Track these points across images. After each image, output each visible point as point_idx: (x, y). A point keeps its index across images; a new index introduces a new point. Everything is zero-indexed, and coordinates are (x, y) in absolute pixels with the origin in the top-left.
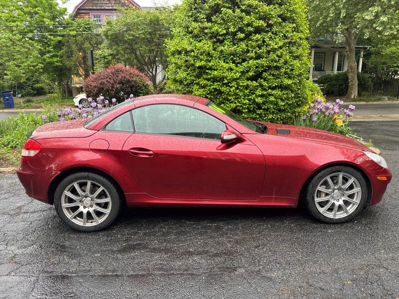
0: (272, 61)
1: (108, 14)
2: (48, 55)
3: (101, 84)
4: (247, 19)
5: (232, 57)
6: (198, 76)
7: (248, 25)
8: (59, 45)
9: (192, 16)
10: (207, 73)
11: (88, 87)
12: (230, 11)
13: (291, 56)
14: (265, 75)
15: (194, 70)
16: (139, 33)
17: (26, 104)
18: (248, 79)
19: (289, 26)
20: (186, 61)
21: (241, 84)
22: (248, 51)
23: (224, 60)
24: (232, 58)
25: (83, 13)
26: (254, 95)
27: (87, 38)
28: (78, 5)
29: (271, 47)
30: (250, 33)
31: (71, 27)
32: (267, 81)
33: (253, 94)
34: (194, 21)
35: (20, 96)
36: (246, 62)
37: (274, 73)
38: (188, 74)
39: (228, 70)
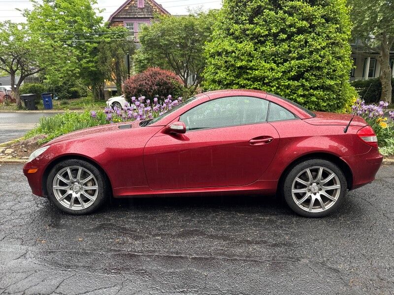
0: (314, 62)
1: (140, 22)
2: (84, 61)
3: (140, 85)
4: (290, 20)
5: (273, 57)
6: (238, 77)
7: (290, 26)
8: (95, 51)
9: (232, 19)
10: (247, 73)
11: (128, 89)
12: (273, 13)
13: (333, 57)
14: (306, 75)
15: (234, 70)
16: (174, 38)
17: (63, 106)
18: (289, 79)
19: (332, 27)
20: (226, 62)
21: (282, 84)
22: (290, 52)
23: (265, 60)
24: (273, 59)
25: (117, 22)
26: (296, 95)
27: (120, 45)
28: (113, 14)
29: (314, 47)
30: (293, 34)
31: (106, 34)
32: (309, 81)
33: (295, 93)
34: (234, 23)
35: (57, 98)
36: (288, 62)
37: (316, 74)
38: (228, 75)
39: (269, 70)
